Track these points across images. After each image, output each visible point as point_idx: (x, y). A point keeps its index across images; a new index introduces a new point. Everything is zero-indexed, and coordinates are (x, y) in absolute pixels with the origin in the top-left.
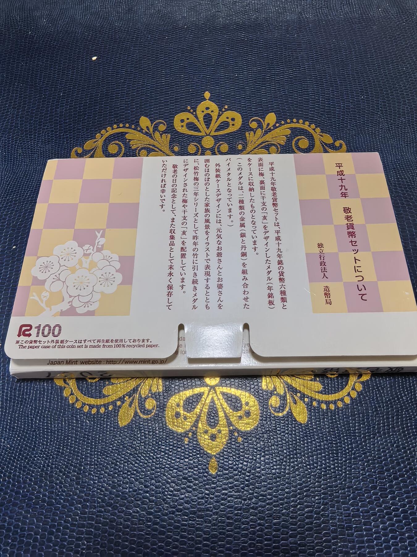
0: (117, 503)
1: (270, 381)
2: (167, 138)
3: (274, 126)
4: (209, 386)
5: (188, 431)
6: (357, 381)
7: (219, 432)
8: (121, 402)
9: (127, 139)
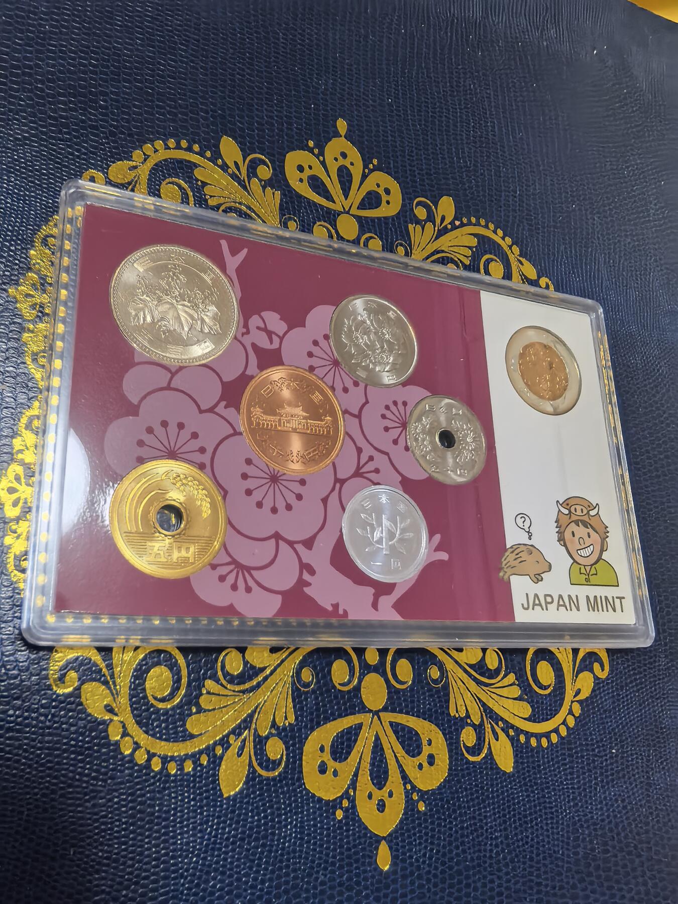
1: (460, 702)
2: (274, 198)
3: (452, 223)
4: (370, 711)
5: (342, 798)
6: (575, 699)
7: (391, 795)
8: (223, 746)
9: (197, 180)
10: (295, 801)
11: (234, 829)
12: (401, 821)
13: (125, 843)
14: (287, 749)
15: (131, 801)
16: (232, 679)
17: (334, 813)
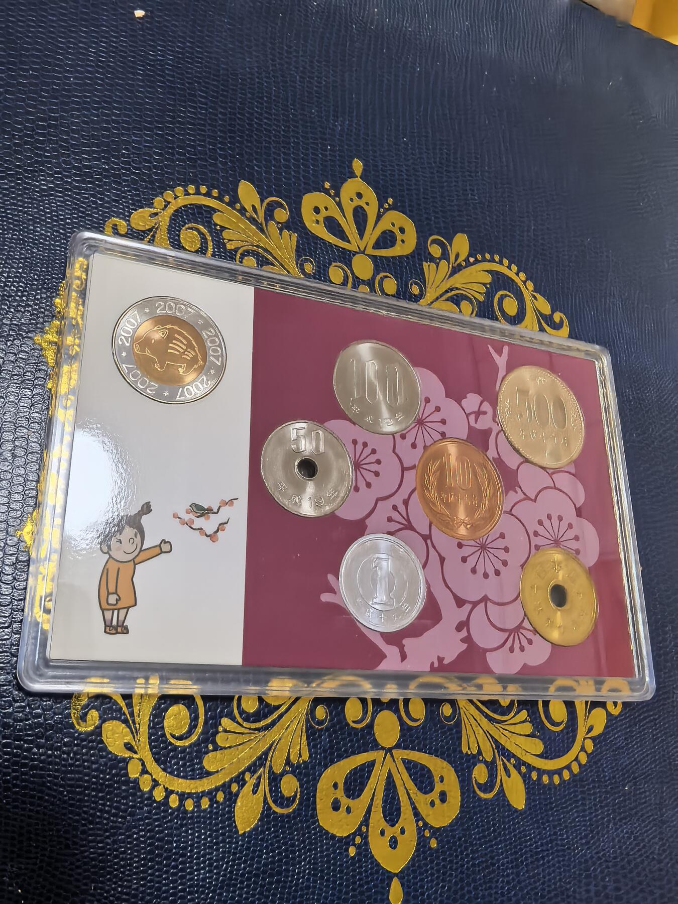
1: (472, 739)
2: (290, 240)
3: (466, 260)
4: (383, 748)
5: (354, 834)
6: (588, 736)
7: (403, 832)
8: (238, 784)
9: (216, 225)
10: (309, 838)
11: (249, 866)
12: (413, 859)
13: (143, 879)
14: (301, 786)
15: (149, 838)
16: (247, 717)
17: (347, 850)
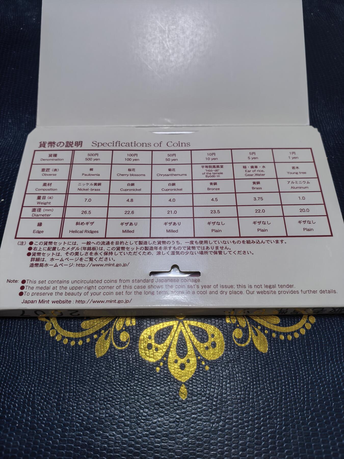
0: (94, 427)
4: (178, 320)
5: (160, 361)
7: (188, 361)
8: (97, 335)
14: (130, 336)
17: (155, 369)
